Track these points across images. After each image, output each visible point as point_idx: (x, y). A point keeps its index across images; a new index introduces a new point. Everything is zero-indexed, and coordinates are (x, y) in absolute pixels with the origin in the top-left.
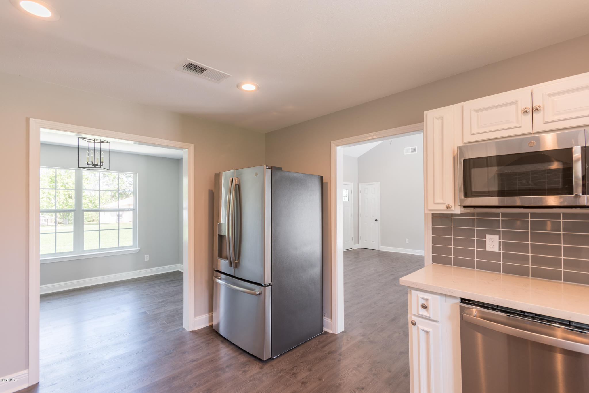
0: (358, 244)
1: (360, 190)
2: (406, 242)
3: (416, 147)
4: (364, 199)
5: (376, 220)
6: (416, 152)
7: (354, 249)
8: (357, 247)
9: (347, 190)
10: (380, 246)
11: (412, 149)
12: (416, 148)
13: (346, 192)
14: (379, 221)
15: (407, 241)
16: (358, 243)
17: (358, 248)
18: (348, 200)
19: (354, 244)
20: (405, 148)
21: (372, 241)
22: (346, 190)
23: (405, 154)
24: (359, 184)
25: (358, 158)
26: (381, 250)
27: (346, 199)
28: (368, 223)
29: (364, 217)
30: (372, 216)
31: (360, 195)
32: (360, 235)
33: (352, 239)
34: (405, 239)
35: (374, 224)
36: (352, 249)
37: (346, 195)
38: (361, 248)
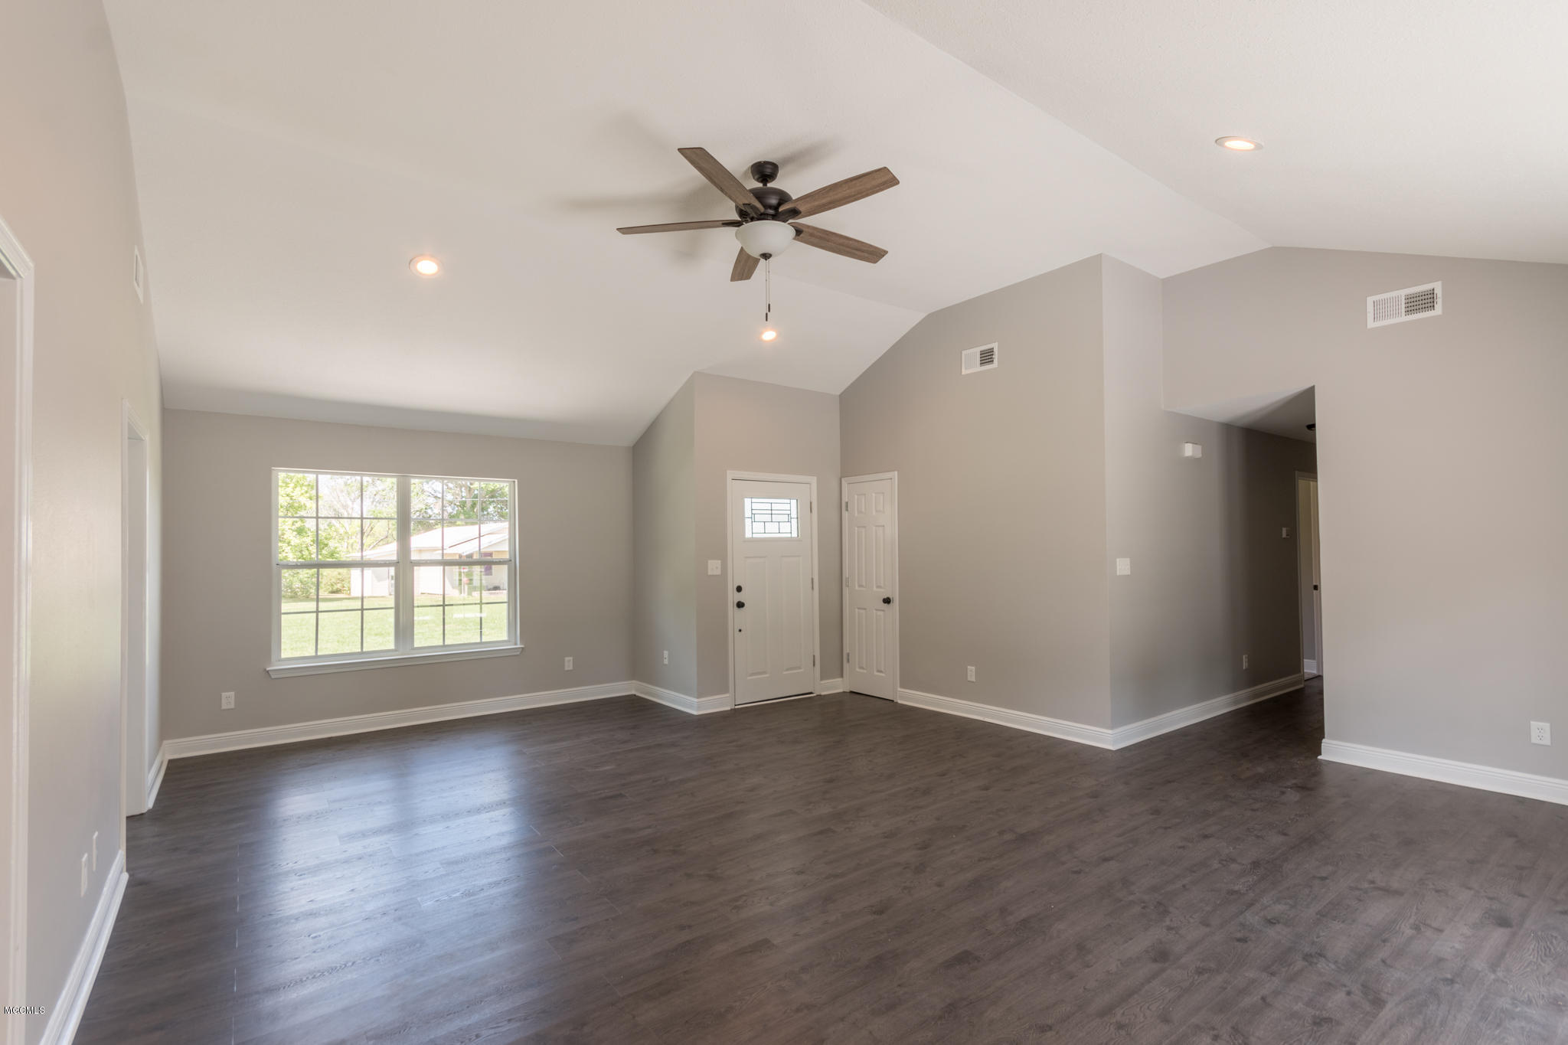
0: (840, 679)
1: (845, 499)
2: (969, 679)
3: (995, 346)
4: (856, 529)
5: (887, 601)
6: (995, 364)
7: (823, 693)
8: (835, 686)
9: (795, 500)
10: (899, 689)
11: (982, 352)
12: (996, 350)
13: (787, 507)
14: (896, 604)
15: (972, 673)
16: (842, 676)
17: (841, 690)
18: (795, 534)
19: (823, 677)
20: (964, 353)
21: (879, 671)
22: (788, 501)
23: (964, 370)
24: (843, 480)
25: (840, 395)
26: (899, 702)
27: (789, 530)
28: (865, 609)
29: (857, 588)
30: (878, 587)
31: (845, 514)
32: (846, 650)
33: (814, 662)
34: (967, 669)
35: (881, 613)
36: (811, 693)
37: (786, 518)
38: (848, 691)
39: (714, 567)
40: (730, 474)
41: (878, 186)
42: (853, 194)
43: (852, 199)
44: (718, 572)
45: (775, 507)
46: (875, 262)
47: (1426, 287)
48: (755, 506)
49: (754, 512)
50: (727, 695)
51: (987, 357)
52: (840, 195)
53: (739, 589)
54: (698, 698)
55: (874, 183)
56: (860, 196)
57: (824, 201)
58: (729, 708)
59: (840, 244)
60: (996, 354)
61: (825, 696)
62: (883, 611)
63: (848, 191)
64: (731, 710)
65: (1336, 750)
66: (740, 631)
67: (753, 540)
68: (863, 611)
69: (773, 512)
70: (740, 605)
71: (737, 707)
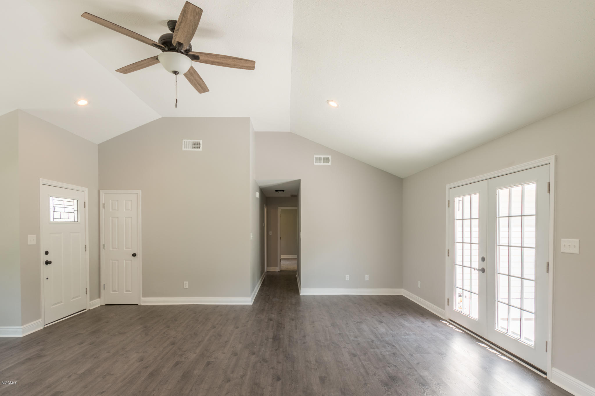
0: (99, 299)
1: (102, 202)
2: (185, 287)
3: (201, 141)
4: (111, 218)
5: (134, 255)
6: (201, 149)
7: (91, 308)
8: (97, 303)
9: (76, 201)
10: (142, 298)
11: (194, 143)
12: (201, 143)
13: (72, 204)
14: (140, 256)
15: (186, 284)
16: (99, 297)
17: (99, 305)
18: (76, 220)
19: (91, 299)
20: (184, 141)
21: (127, 291)
22: (73, 201)
23: (184, 149)
24: (101, 192)
25: (99, 145)
26: (142, 304)
27: (72, 217)
28: (118, 260)
29: (111, 249)
30: (127, 248)
31: (102, 211)
32: (102, 283)
33: (86, 291)
34: (183, 282)
35: (130, 262)
36: (85, 309)
37: (71, 210)
38: (104, 305)
39: (32, 240)
40: (42, 181)
41: (245, 67)
42: (232, 64)
43: (229, 66)
44: (34, 243)
45: (66, 203)
46: (200, 93)
47: (328, 156)
48: (55, 202)
49: (54, 205)
50: (40, 320)
51: (196, 145)
52: (225, 62)
53: (47, 253)
54: (22, 325)
55: (245, 65)
56: (234, 66)
57: (215, 60)
58: (42, 328)
59: (195, 80)
60: (201, 144)
61: (93, 309)
62: (131, 260)
63: (231, 62)
64: (43, 328)
65: (305, 291)
66: (47, 279)
67: (54, 223)
68: (116, 262)
69: (63, 206)
70: (48, 263)
71: (46, 326)
